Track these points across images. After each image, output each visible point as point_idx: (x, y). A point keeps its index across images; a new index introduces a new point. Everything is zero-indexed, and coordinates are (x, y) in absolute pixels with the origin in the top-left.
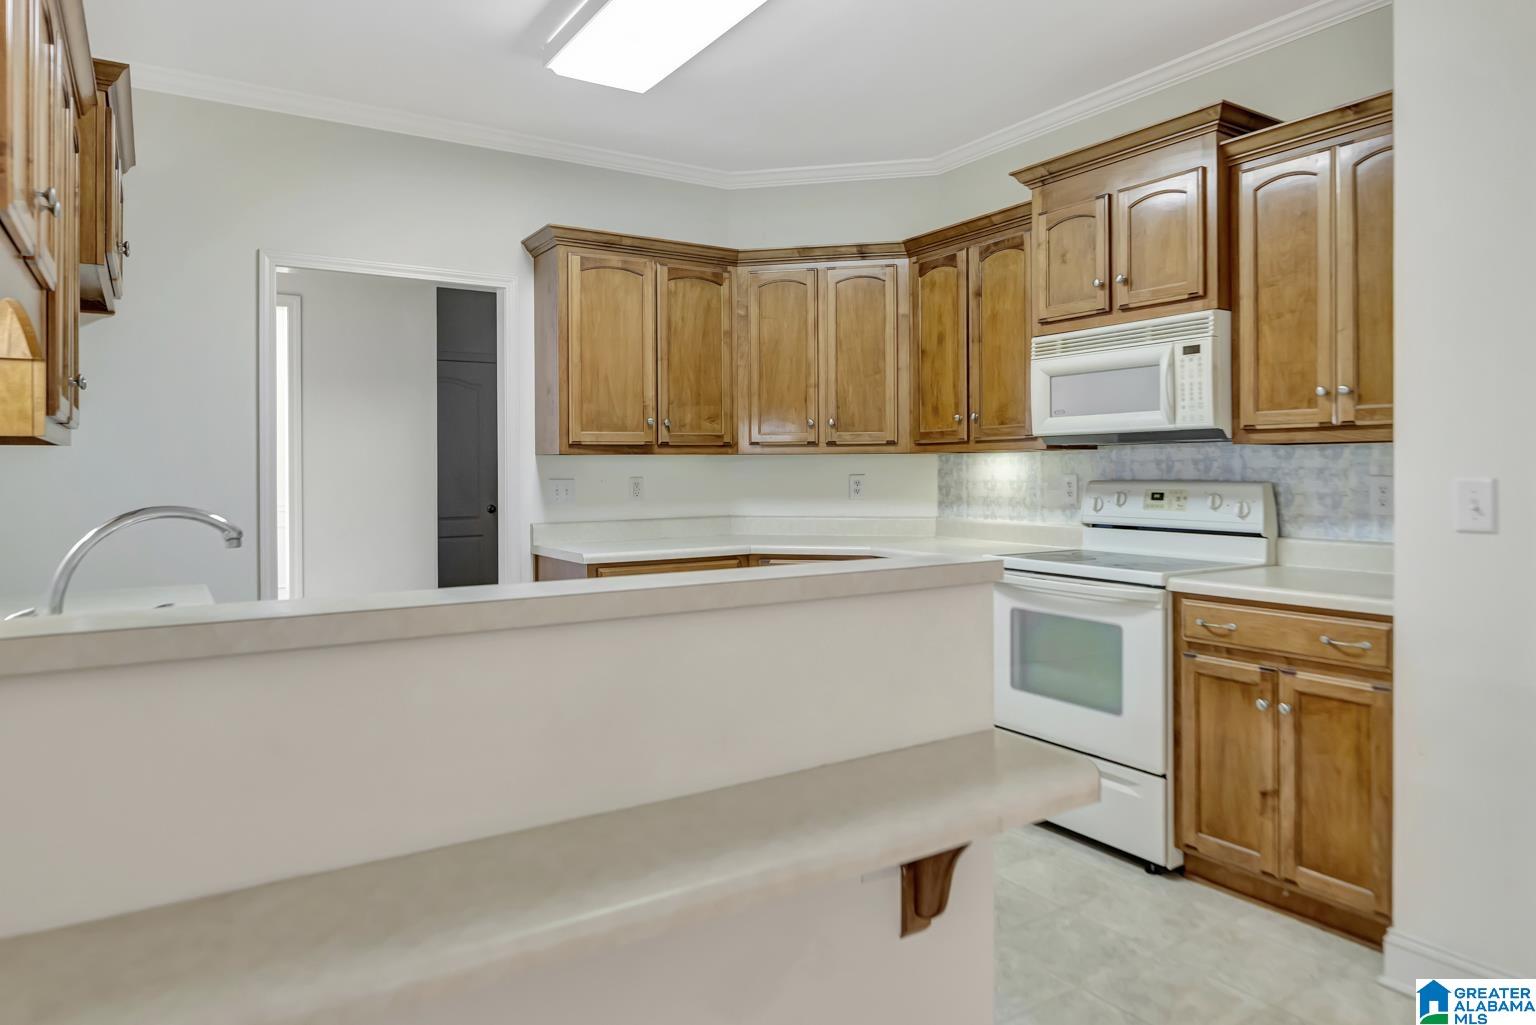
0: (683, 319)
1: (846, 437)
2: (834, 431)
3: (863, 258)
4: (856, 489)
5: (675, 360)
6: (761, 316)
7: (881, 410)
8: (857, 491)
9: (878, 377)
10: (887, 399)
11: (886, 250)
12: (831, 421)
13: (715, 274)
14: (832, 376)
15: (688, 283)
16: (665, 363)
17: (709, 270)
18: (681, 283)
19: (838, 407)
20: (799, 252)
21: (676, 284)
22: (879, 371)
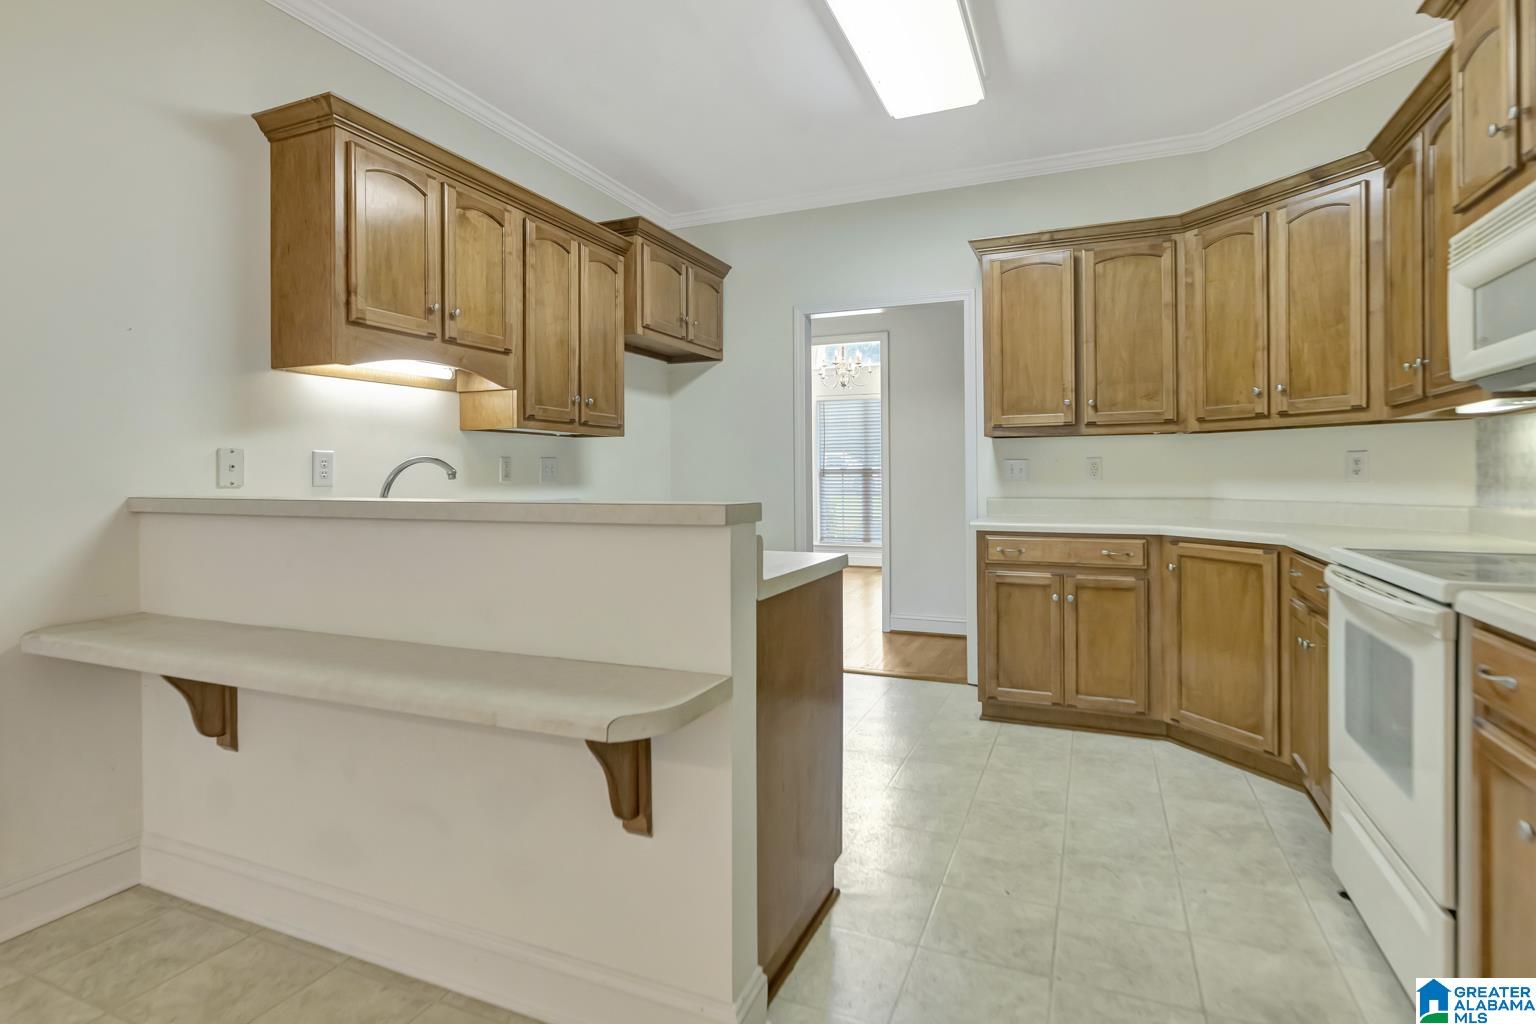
0: (1113, 300)
1: (1302, 404)
2: (1285, 399)
3: (1323, 184)
4: (1356, 468)
5: (1104, 340)
6: (1206, 281)
7: (1344, 368)
8: (1356, 472)
9: (1341, 327)
10: (1352, 353)
11: (1350, 166)
12: (1280, 386)
13: (1153, 247)
14: (1283, 334)
15: (1119, 263)
16: (1092, 345)
17: (1143, 245)
18: (1110, 265)
19: (1291, 370)
20: (1243, 199)
21: (1104, 267)
22: (1341, 318)
